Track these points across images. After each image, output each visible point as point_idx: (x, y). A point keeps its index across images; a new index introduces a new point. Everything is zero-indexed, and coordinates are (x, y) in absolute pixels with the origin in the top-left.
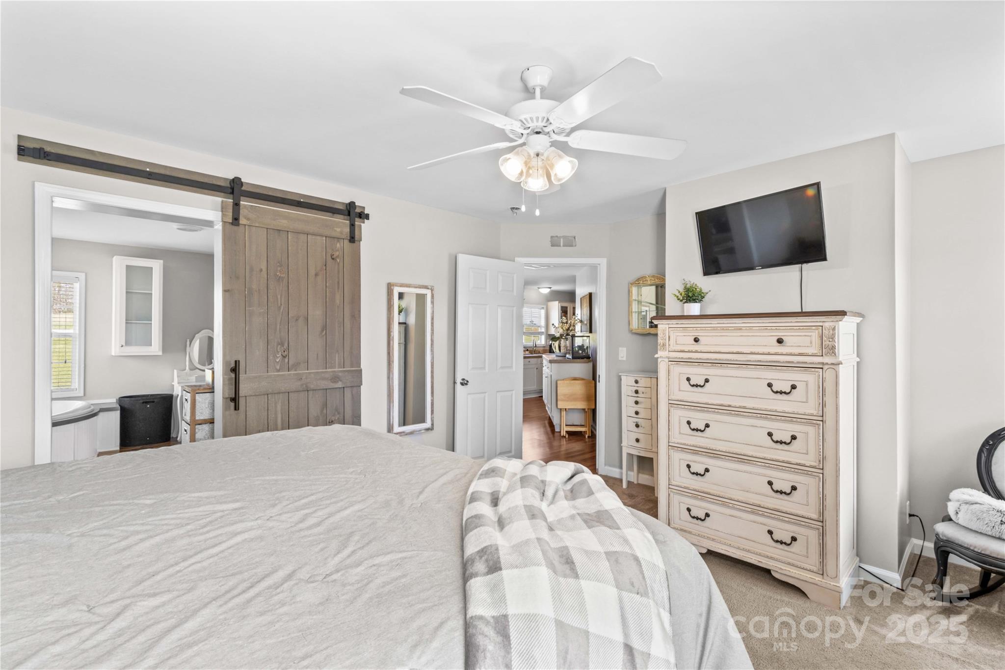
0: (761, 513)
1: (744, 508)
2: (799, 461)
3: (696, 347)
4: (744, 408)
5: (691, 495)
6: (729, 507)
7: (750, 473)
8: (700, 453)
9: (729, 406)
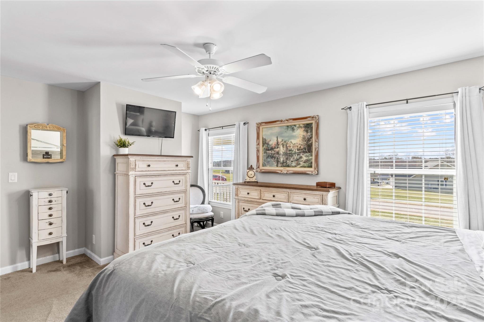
0: (171, 230)
1: (166, 231)
2: (181, 206)
3: (149, 169)
4: (166, 192)
5: (145, 236)
6: (161, 233)
7: (167, 216)
8: (150, 215)
9: (161, 192)
